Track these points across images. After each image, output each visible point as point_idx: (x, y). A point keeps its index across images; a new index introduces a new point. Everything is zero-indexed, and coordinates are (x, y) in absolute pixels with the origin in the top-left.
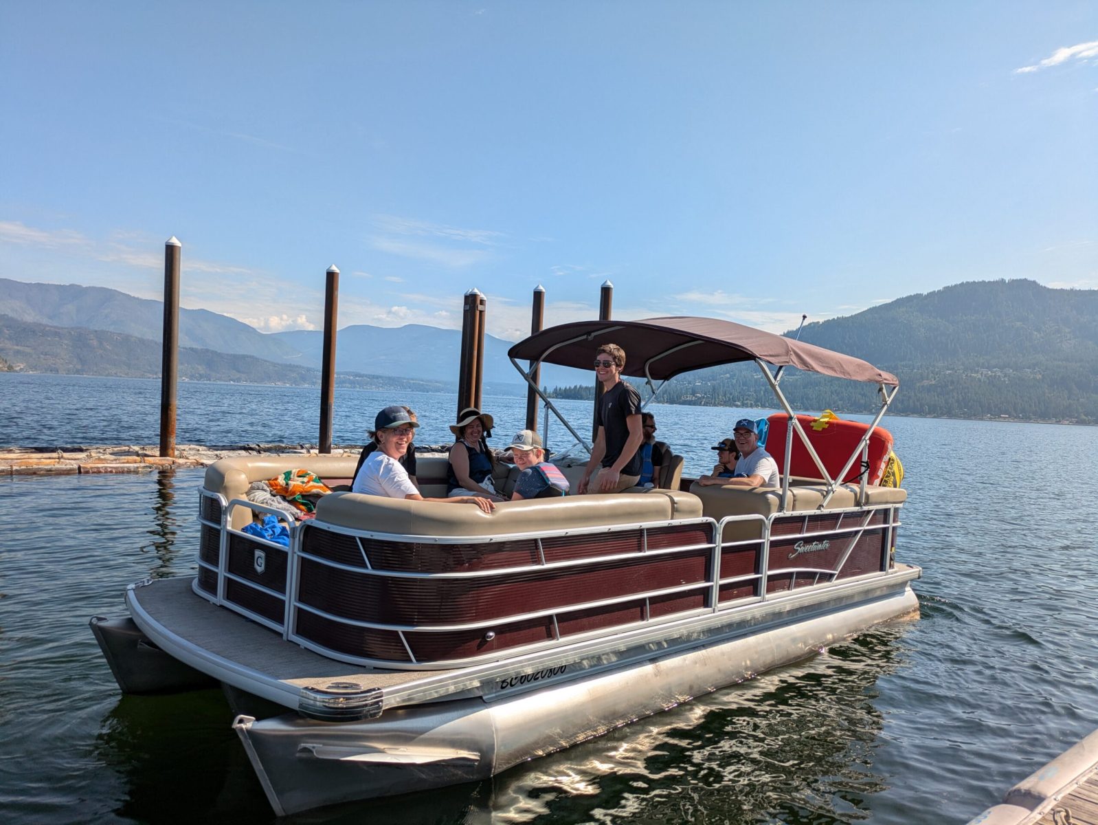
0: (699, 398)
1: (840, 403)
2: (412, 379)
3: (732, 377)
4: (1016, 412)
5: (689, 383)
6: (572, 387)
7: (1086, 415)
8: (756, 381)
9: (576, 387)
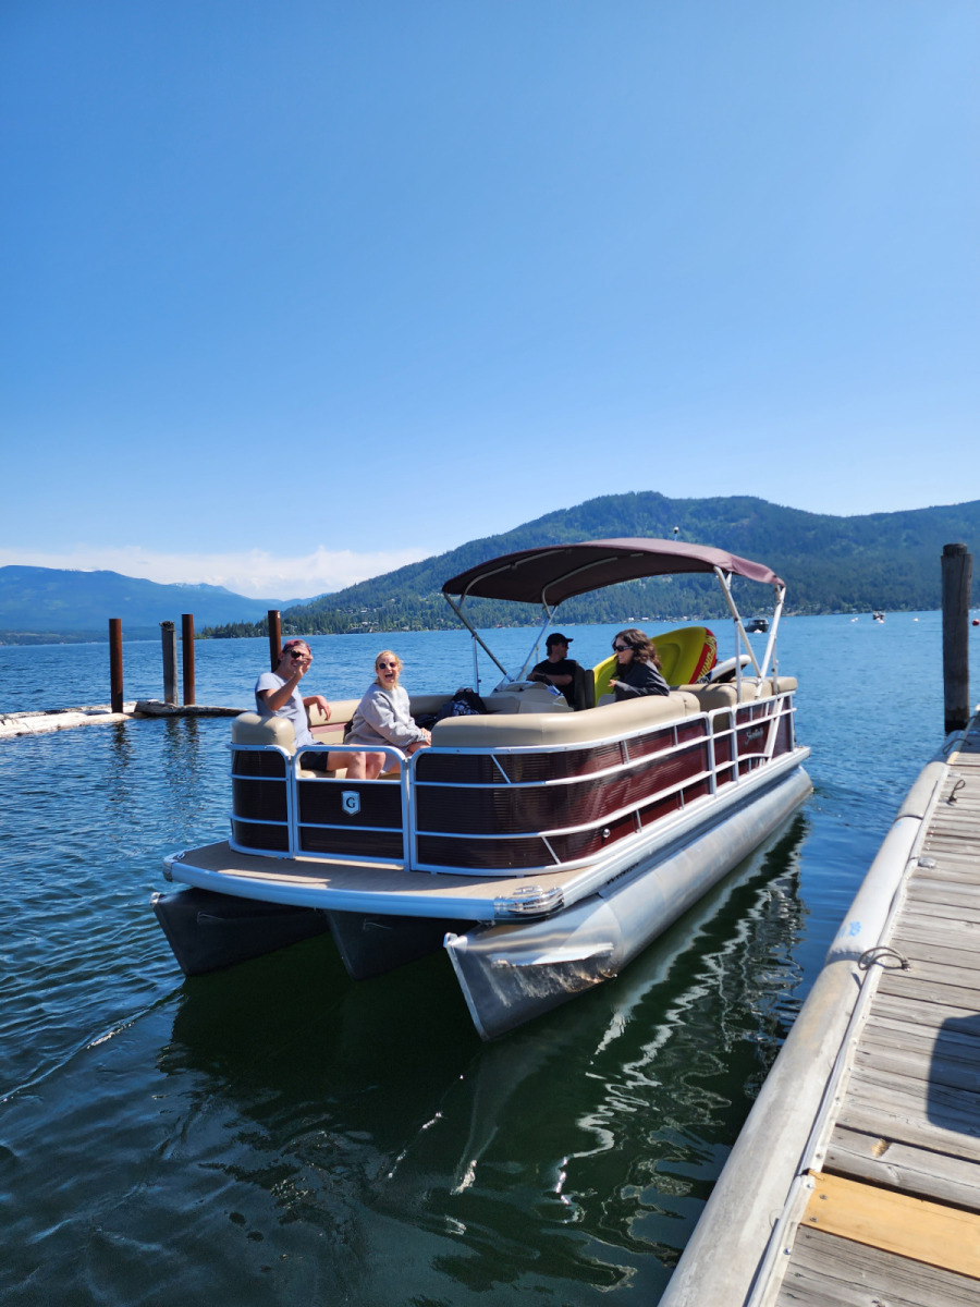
0: (366, 626)
1: (503, 620)
2: (19, 632)
3: (397, 602)
4: (654, 613)
5: (354, 611)
6: (225, 626)
7: (711, 612)
8: (422, 604)
9: (228, 626)
